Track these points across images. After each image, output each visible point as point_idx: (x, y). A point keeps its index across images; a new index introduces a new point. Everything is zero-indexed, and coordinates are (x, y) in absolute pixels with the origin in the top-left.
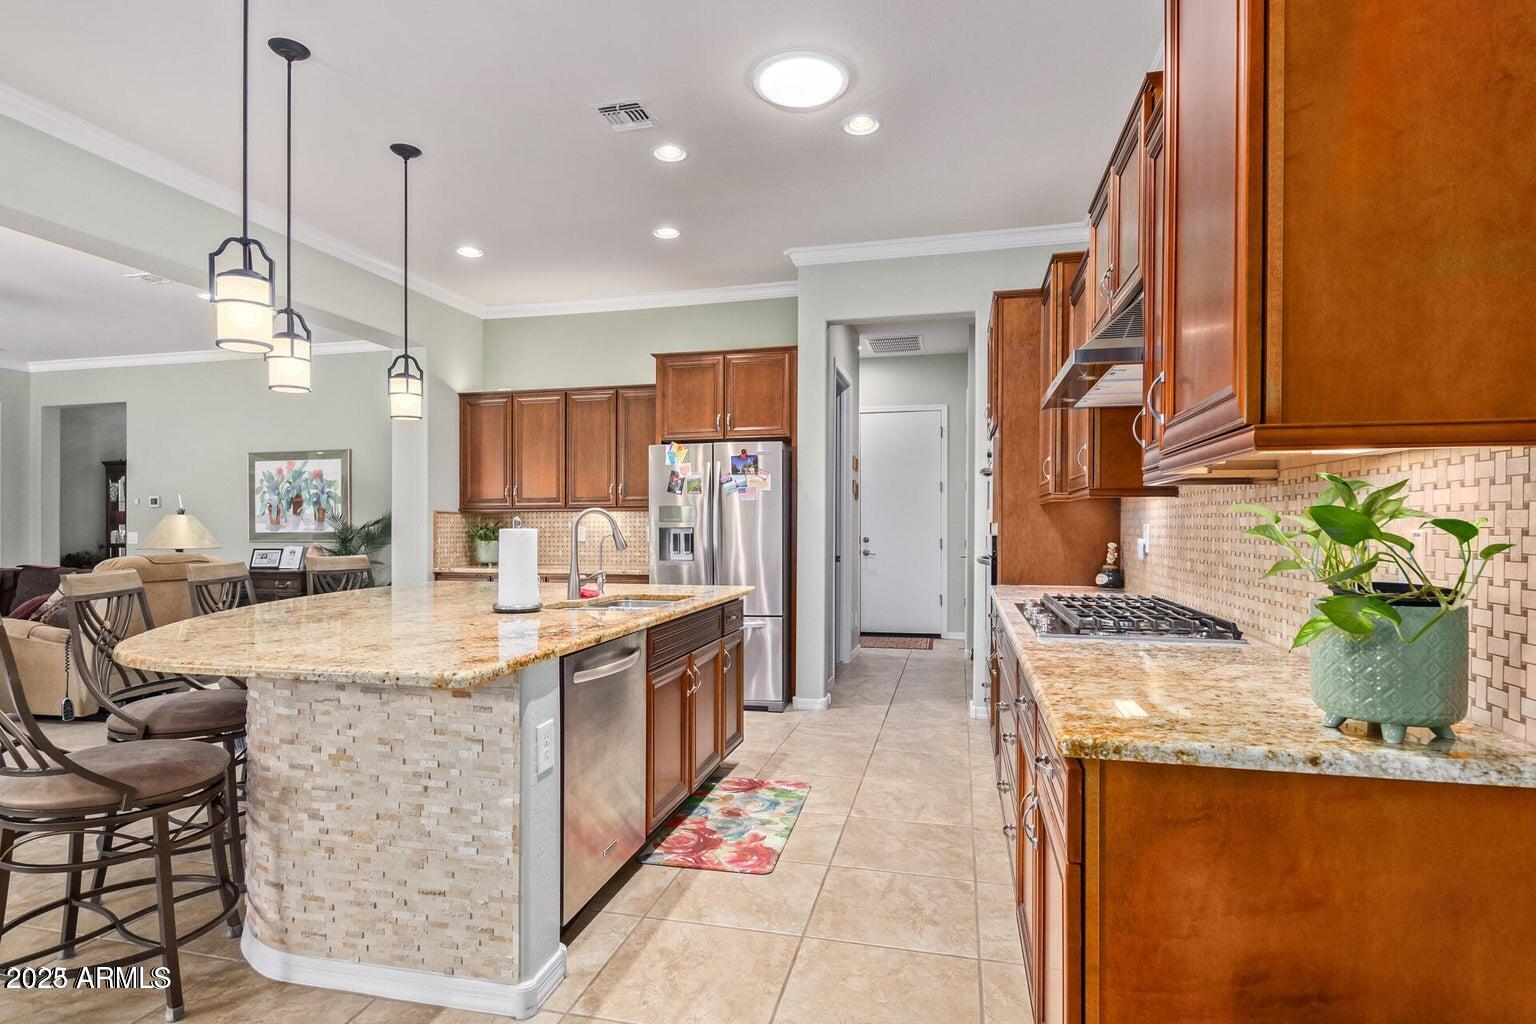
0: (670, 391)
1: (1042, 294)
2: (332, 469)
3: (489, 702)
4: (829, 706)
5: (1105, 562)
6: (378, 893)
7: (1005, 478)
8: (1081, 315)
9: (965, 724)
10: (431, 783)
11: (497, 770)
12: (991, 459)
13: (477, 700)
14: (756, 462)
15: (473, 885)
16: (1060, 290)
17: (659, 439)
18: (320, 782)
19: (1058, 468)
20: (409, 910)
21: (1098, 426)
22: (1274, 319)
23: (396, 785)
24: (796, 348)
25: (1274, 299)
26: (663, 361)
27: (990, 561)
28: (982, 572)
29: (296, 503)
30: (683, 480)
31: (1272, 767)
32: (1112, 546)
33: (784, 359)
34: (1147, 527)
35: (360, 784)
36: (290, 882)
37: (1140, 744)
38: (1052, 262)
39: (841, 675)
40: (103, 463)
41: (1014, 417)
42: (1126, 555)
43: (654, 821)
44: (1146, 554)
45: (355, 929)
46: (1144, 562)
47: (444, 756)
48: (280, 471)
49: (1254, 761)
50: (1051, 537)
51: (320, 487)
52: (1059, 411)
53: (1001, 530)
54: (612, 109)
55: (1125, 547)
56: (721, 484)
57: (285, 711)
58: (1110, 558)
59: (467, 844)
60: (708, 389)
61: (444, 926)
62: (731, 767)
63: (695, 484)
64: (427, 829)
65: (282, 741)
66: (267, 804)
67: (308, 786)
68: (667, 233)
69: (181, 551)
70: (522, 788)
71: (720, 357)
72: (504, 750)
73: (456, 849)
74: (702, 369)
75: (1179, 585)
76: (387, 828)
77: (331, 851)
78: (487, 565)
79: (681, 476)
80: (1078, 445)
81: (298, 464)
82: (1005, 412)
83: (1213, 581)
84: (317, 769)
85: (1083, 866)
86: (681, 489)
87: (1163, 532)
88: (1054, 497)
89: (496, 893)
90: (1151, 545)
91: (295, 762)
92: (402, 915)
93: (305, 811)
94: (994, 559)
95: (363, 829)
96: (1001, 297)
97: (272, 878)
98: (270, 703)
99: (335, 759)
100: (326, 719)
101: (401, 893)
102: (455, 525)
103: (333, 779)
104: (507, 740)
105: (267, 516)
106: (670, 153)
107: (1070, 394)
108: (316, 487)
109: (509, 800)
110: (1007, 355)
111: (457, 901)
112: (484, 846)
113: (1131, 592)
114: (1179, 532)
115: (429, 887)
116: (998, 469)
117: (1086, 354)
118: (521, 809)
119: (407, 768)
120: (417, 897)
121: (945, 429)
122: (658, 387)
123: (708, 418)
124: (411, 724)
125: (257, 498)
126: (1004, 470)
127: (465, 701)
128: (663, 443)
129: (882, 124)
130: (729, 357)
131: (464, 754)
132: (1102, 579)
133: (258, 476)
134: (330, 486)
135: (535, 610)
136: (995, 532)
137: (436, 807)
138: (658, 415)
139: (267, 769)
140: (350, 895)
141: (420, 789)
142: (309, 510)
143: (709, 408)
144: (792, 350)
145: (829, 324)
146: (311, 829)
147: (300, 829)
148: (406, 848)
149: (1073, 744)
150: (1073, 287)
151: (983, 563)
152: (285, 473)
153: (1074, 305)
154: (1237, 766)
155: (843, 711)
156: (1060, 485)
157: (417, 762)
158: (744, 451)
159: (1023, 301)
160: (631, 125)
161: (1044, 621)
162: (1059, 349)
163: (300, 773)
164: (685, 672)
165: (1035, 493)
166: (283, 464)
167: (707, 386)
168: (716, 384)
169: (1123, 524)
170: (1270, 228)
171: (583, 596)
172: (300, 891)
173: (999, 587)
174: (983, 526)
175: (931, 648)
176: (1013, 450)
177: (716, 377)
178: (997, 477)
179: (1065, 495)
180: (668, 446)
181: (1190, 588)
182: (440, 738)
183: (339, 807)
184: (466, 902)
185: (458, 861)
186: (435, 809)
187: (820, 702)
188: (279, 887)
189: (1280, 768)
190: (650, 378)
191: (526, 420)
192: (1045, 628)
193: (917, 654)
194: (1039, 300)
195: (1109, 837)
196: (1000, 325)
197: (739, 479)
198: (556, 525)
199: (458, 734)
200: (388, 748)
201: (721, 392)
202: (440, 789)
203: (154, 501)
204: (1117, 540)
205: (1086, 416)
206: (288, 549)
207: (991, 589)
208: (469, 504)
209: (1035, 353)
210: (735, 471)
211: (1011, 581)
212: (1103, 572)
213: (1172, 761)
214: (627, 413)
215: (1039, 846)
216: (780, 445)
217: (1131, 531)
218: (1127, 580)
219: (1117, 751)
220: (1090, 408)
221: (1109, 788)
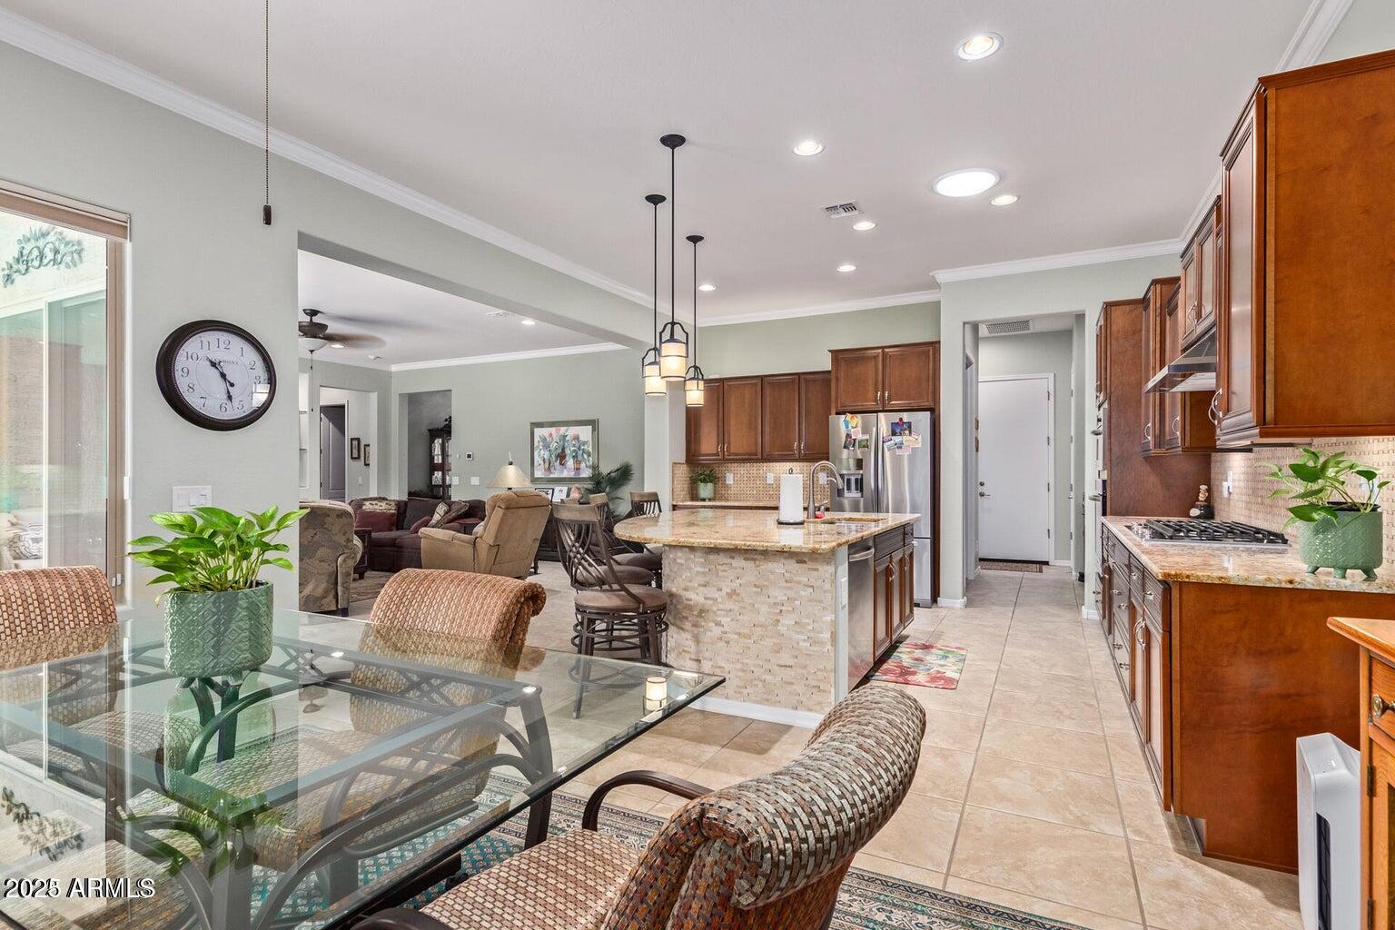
0: (842, 375)
1: (1144, 302)
2: (585, 433)
3: (818, 566)
4: (968, 604)
5: (1198, 500)
6: (755, 666)
7: (1113, 437)
8: (1175, 323)
9: (1080, 623)
10: (784, 608)
11: (821, 602)
12: (1101, 423)
13: (809, 565)
14: (910, 427)
15: (808, 663)
16: (1158, 305)
17: (834, 411)
18: (721, 606)
19: (1157, 432)
20: (772, 675)
21: (1188, 403)
22: (1270, 377)
23: (764, 609)
24: (939, 342)
25: (1270, 367)
26: (837, 355)
27: (1101, 498)
28: (1092, 508)
29: (562, 457)
30: (855, 440)
31: (1269, 585)
32: (1203, 487)
33: (929, 351)
34: (1230, 474)
35: (744, 608)
36: (704, 659)
37: (1200, 574)
38: (1152, 284)
39: (970, 586)
40: (429, 430)
41: (1120, 393)
42: (1216, 494)
43: (877, 654)
44: (1230, 493)
45: (741, 684)
46: (1229, 499)
47: (791, 594)
48: (551, 435)
49: (1259, 582)
50: (1151, 481)
51: (577, 445)
52: (1158, 394)
53: (1110, 475)
54: (835, 208)
55: (1214, 488)
56: (883, 442)
57: (702, 570)
58: (1202, 497)
59: (804, 640)
60: (871, 374)
61: (792, 683)
62: (906, 637)
63: (864, 443)
64: (781, 632)
65: (699, 585)
66: (690, 619)
67: (715, 609)
68: (847, 268)
69: (510, 489)
70: (836, 612)
71: (880, 351)
72: (825, 592)
73: (798, 643)
74: (864, 359)
75: (1253, 515)
76: (759, 631)
77: (728, 642)
78: (704, 500)
79: (853, 437)
80: (1173, 417)
81: (563, 429)
82: (1113, 389)
83: (1275, 510)
84: (719, 600)
85: (1170, 633)
86: (853, 446)
87: (1242, 477)
88: (1154, 451)
89: (821, 667)
90: (1233, 487)
91: (708, 596)
92: (768, 677)
93: (713, 622)
94: (1104, 497)
95: (746, 631)
96: (1109, 307)
97: (693, 657)
98: (692, 565)
99: (730, 595)
100: (724, 574)
101: (767, 666)
102: (683, 471)
103: (729, 605)
104: (827, 586)
105: (542, 466)
106: (864, 226)
107: (1167, 384)
108: (574, 445)
109: (829, 618)
110: (1114, 347)
111: (799, 671)
112: (814, 642)
113: (1218, 520)
114: (1254, 477)
115: (783, 663)
116: (1107, 430)
117: (1178, 368)
118: (835, 623)
119: (771, 600)
120: (776, 668)
121: (1052, 393)
122: (834, 372)
123: (870, 395)
124: (772, 577)
125: (536, 453)
126: (1112, 432)
127: (804, 565)
128: (837, 414)
129: (1019, 197)
130: (887, 350)
131: (803, 593)
132: (1195, 512)
133: (537, 439)
134: (584, 445)
135: (802, 523)
136: (1105, 476)
137: (787, 621)
138: (833, 393)
139: (691, 600)
140: (739, 666)
141: (778, 611)
142: (570, 463)
143: (871, 388)
144: (935, 345)
145: (965, 323)
146: (717, 631)
147: (711, 631)
148: (769, 642)
149: (1165, 574)
150: (1169, 302)
151: (1094, 500)
152: (554, 436)
153: (1170, 315)
154: (1251, 584)
155: (978, 610)
156: (1159, 444)
157: (776, 598)
158: (901, 419)
159: (1127, 308)
160: (844, 214)
161: (1147, 533)
162: (1158, 346)
163: (711, 602)
164: (888, 566)
165: (1138, 449)
166: (553, 430)
167: (869, 371)
168: (877, 370)
169: (1212, 471)
170: (1267, 334)
171: (816, 517)
172: (711, 663)
173: (1108, 517)
174: (1094, 473)
175: (1041, 571)
176: (1120, 417)
177: (876, 366)
178: (1107, 437)
179: (1163, 450)
180: (843, 416)
181: (1261, 516)
182: (789, 585)
183: (732, 620)
184: (804, 671)
185: (799, 650)
186: (786, 622)
187: (960, 602)
188: (698, 661)
189: (1273, 585)
190: (826, 365)
191: (733, 400)
192: (1147, 537)
193: (1030, 575)
194: (1141, 307)
195: (1184, 618)
196: (1109, 326)
197: (897, 439)
198: (751, 472)
199: (799, 582)
200: (759, 590)
201: (880, 376)
202: (788, 611)
203: (469, 456)
204: (1208, 482)
205: (1179, 398)
206: (557, 489)
207: (1103, 519)
208: (692, 457)
209: (1137, 345)
210: (894, 433)
211: (1117, 513)
212: (1197, 507)
213: (1217, 582)
214: (807, 392)
215: (1146, 648)
216: (928, 414)
217: (1220, 476)
218: (1216, 513)
219: (1188, 577)
220: (1182, 392)
221: (1185, 597)
